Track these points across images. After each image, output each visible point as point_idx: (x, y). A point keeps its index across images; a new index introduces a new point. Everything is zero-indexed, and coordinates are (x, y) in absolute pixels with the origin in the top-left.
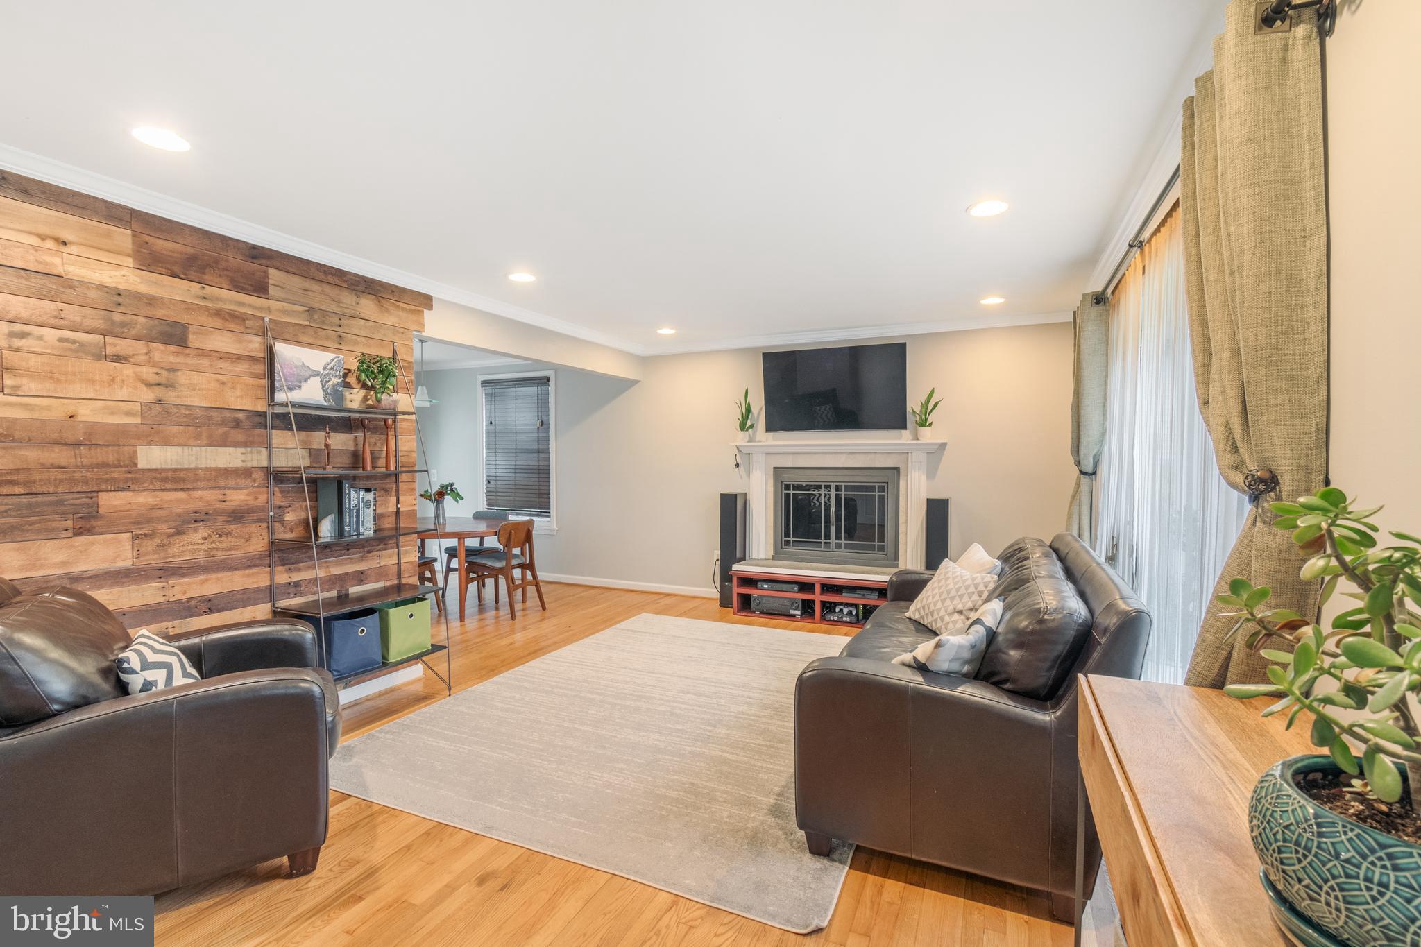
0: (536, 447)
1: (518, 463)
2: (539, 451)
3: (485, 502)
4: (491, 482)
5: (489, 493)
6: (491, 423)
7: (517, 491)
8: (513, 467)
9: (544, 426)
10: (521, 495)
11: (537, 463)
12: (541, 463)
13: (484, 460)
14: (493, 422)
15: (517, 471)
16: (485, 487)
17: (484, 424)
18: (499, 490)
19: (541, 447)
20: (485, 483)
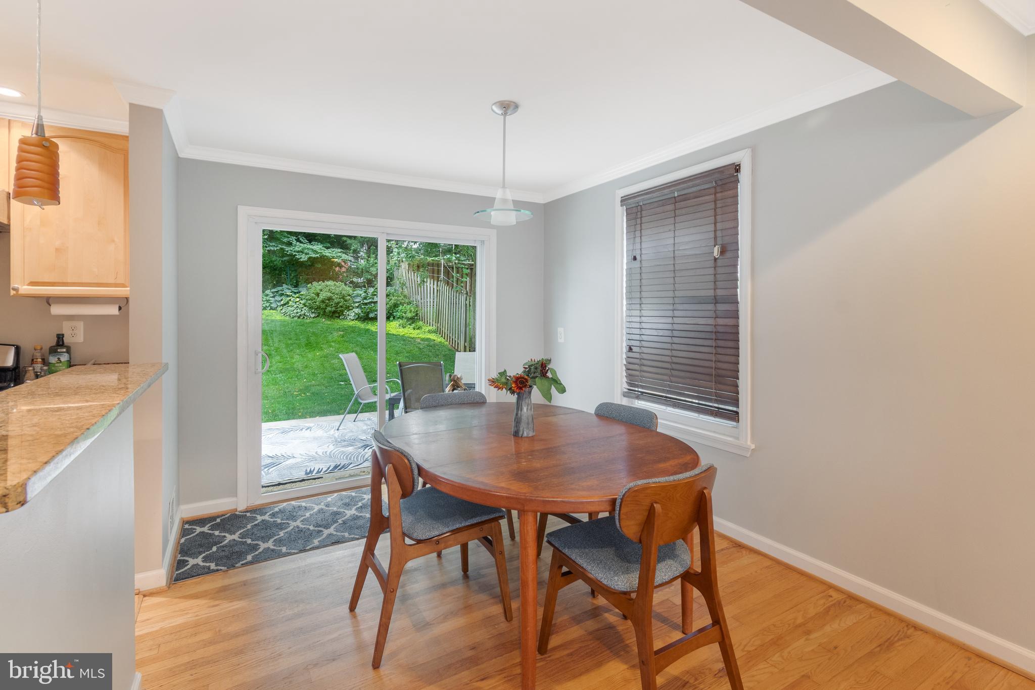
0: (711, 293)
1: (676, 320)
2: (716, 300)
3: (625, 379)
4: (634, 349)
5: (631, 367)
6: (635, 258)
7: (674, 366)
8: (669, 327)
9: (728, 255)
10: (682, 374)
11: (711, 321)
12: (721, 321)
13: (625, 314)
14: (638, 257)
15: (676, 333)
16: (624, 356)
17: (625, 261)
18: (645, 362)
19: (720, 292)
20: (625, 350)
